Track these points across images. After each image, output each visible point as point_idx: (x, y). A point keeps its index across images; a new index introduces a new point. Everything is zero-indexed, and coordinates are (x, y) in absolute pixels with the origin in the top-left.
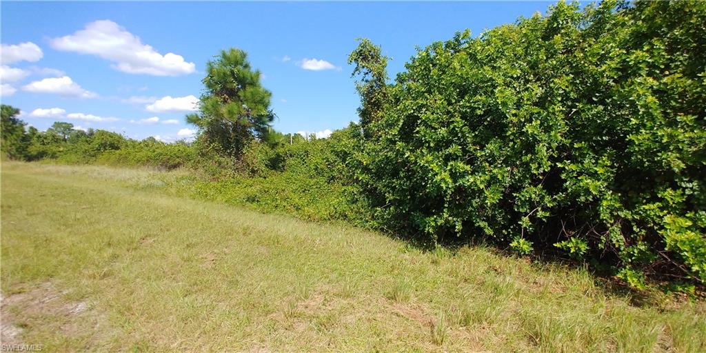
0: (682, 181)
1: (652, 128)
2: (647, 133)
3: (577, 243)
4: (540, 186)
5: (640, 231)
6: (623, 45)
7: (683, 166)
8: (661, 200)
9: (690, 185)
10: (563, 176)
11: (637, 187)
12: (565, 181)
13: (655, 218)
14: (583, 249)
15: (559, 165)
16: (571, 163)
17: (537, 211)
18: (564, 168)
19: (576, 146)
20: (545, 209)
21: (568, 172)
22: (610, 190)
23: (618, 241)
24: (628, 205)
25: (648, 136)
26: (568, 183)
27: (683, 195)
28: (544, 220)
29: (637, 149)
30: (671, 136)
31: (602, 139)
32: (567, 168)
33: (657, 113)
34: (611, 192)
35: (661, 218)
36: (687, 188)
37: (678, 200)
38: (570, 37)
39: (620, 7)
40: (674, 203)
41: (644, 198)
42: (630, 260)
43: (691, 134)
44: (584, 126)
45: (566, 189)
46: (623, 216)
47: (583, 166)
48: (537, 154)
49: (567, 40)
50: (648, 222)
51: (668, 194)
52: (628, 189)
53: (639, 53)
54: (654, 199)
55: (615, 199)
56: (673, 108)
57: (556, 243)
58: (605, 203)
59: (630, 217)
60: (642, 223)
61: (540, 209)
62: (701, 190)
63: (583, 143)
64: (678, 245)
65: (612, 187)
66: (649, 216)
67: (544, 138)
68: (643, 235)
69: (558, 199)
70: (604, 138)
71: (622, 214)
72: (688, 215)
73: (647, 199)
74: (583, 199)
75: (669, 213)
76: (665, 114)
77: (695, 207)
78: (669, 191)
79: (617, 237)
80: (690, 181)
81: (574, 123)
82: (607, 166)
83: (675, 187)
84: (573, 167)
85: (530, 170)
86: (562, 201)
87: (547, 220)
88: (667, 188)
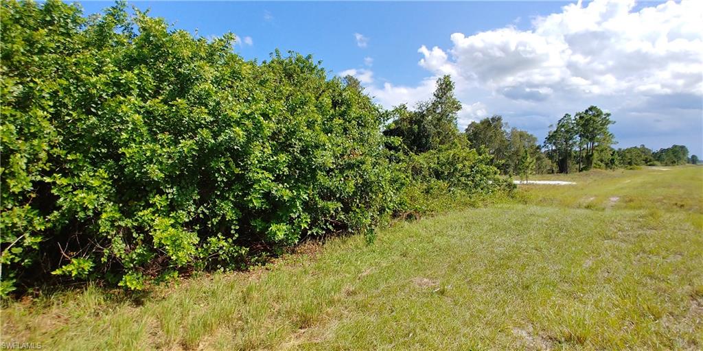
0: (166, 188)
1: (141, 143)
2: (136, 147)
3: (79, 264)
4: (27, 207)
5: (139, 236)
6: (117, 63)
7: (162, 175)
8: (153, 205)
9: (171, 191)
10: (54, 191)
11: (135, 196)
12: (58, 197)
13: (149, 221)
14: (86, 269)
15: (47, 180)
16: (62, 176)
17: (24, 238)
18: (54, 183)
19: (70, 157)
20: (34, 234)
21: (61, 188)
22: (111, 201)
23: (119, 251)
24: (128, 214)
25: (137, 149)
26: (61, 199)
27: (167, 199)
28: (35, 247)
29: (129, 162)
30: (154, 151)
31: (101, 152)
32: (58, 182)
33: (144, 130)
34: (112, 203)
35: (153, 221)
36: (169, 193)
37: (164, 204)
38: (72, 39)
39: (125, 29)
40: (161, 207)
41: (141, 206)
42: (132, 265)
43: (168, 150)
44: (81, 136)
45: (61, 207)
46: (124, 225)
47: (79, 179)
48: (12, 167)
49: (69, 42)
50: (144, 227)
51: (157, 200)
52: (128, 198)
53: (130, 74)
54: (148, 205)
55: (115, 210)
56: (158, 127)
57: (55, 270)
58: (104, 216)
59: (129, 225)
60: (140, 229)
61: (27, 235)
62: (179, 195)
63: (78, 154)
64: (163, 242)
65: (113, 199)
66: (144, 221)
67: (23, 148)
68: (141, 240)
69: (52, 219)
70: (103, 150)
71: (122, 224)
72: (171, 215)
73: (143, 206)
74: (81, 215)
75: (159, 216)
76: (150, 131)
77: (176, 208)
78: (158, 197)
79: (119, 247)
80: (172, 188)
81: (70, 133)
82: (103, 178)
83: (161, 193)
84: (64, 181)
85: (8, 187)
86: (57, 221)
87: (40, 247)
88: (155, 195)
